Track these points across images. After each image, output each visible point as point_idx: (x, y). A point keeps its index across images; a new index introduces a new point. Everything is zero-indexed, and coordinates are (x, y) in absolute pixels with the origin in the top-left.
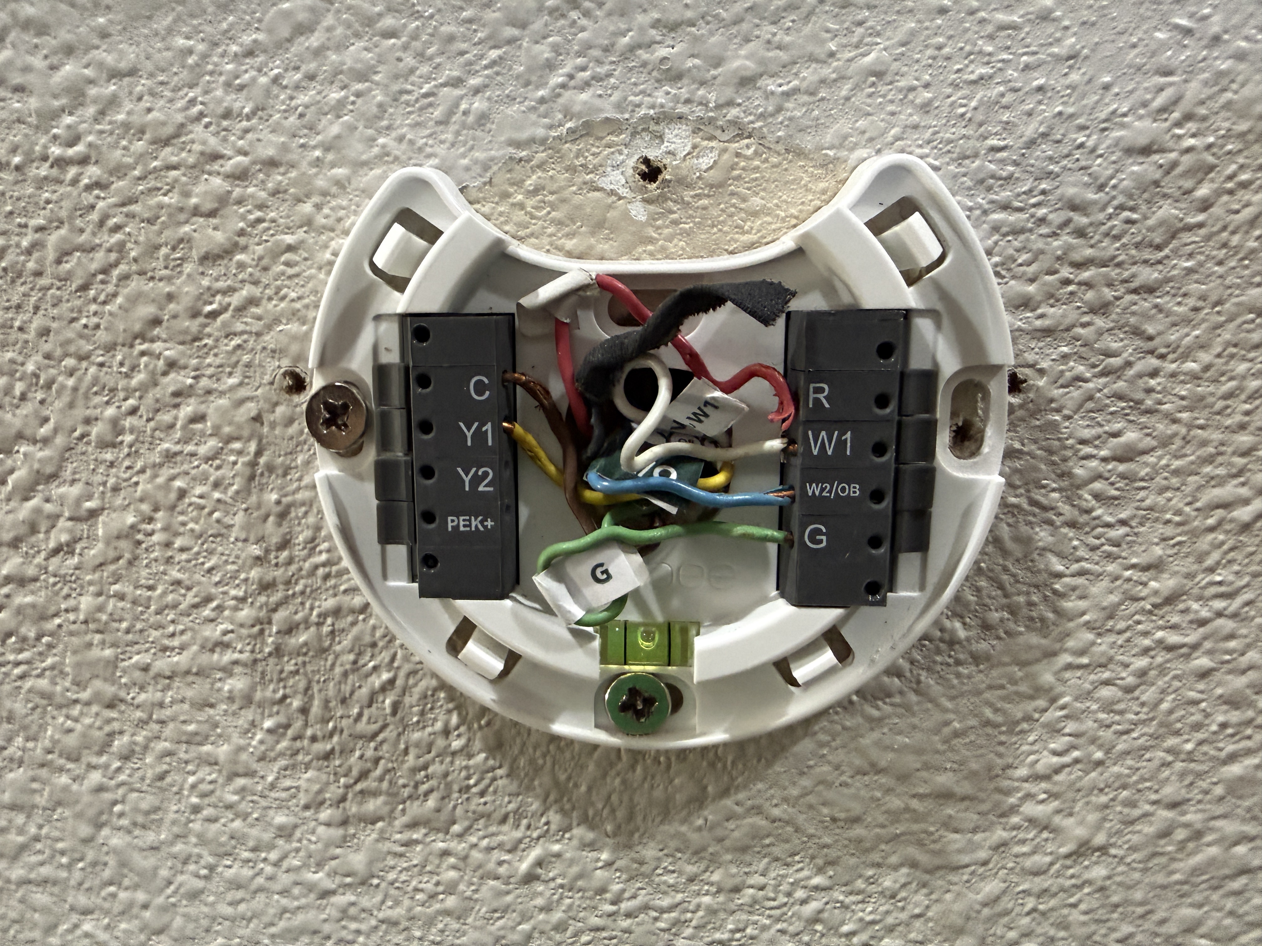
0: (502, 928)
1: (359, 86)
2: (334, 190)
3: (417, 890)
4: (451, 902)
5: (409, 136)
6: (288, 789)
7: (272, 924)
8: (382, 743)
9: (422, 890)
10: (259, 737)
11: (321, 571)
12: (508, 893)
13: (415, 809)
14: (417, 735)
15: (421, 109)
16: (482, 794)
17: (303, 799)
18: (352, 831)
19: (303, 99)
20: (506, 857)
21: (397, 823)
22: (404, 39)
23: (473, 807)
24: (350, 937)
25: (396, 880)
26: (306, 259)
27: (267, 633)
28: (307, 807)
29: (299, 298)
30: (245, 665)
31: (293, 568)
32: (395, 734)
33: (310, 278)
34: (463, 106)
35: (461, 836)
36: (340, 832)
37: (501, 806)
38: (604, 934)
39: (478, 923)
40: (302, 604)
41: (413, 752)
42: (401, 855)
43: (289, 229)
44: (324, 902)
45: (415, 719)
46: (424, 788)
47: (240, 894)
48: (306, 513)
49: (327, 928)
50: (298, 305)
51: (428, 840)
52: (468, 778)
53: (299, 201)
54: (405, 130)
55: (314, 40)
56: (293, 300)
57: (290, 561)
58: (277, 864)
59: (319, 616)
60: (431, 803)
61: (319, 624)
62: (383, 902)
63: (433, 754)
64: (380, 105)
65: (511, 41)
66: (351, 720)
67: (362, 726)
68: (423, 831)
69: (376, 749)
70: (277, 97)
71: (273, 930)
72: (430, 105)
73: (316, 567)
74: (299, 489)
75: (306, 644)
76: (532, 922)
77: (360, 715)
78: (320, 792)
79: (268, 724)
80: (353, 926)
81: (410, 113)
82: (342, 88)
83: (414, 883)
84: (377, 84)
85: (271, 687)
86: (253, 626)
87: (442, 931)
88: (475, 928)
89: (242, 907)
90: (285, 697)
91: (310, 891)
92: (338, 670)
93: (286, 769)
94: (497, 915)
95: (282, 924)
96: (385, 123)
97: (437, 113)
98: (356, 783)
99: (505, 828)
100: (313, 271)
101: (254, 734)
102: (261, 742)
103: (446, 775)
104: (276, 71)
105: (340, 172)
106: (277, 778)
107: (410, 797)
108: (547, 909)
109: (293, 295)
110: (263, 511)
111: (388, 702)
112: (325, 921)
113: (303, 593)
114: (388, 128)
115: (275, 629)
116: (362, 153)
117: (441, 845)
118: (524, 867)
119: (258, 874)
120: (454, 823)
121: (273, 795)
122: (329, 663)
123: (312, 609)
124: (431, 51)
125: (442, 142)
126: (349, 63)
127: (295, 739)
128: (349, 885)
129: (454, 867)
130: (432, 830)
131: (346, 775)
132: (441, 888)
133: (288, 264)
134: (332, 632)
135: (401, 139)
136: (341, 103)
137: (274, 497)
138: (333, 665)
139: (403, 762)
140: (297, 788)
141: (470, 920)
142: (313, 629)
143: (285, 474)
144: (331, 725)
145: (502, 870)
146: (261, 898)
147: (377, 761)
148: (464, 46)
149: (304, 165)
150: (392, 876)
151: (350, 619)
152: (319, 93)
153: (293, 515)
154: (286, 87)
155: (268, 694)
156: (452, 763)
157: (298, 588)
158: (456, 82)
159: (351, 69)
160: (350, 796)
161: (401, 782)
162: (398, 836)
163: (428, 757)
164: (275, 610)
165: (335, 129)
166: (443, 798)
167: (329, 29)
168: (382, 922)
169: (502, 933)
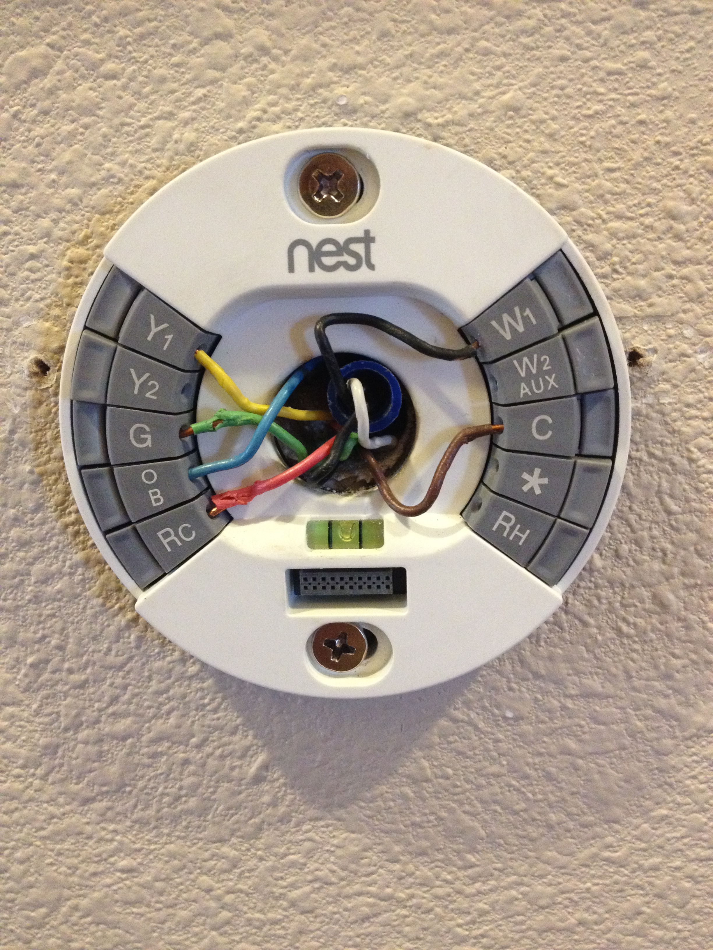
0: (237, 822)
1: (86, 120)
2: (68, 207)
3: (163, 795)
4: (193, 802)
5: (131, 161)
6: (50, 714)
7: (43, 829)
8: (128, 672)
9: (168, 794)
10: (23, 671)
11: (71, 529)
12: (240, 793)
13: (159, 726)
14: (158, 664)
15: (140, 138)
16: (215, 711)
17: (64, 722)
18: (106, 748)
19: (38, 131)
20: (238, 763)
21: (144, 739)
22: (123, 80)
23: (207, 722)
24: (109, 836)
25: (145, 787)
26: (47, 266)
27: (27, 582)
28: (66, 730)
29: (42, 299)
30: (8, 611)
31: (46, 527)
32: (139, 664)
33: (51, 282)
34: (176, 136)
35: (199, 746)
36: (96, 748)
37: (231, 720)
38: (322, 823)
39: (216, 819)
40: (56, 557)
41: (156, 678)
42: (149, 766)
43: (31, 241)
44: (86, 808)
45: (157, 650)
46: (166, 708)
47: (14, 804)
48: (56, 480)
49: (89, 829)
50: (41, 305)
51: (171, 752)
52: (203, 698)
53: (39, 216)
54: (127, 155)
55: (48, 82)
56: (37, 301)
57: (43, 523)
58: (44, 777)
59: (71, 567)
60: (172, 720)
61: (71, 574)
62: (135, 806)
63: (172, 679)
64: (105, 136)
65: (214, 82)
66: (101, 654)
67: (111, 659)
68: (167, 744)
69: (123, 678)
70: (17, 129)
71: (43, 833)
72: (147, 135)
73: (67, 526)
74: (49, 461)
75: (59, 592)
76: (262, 816)
77: (109, 650)
78: (78, 715)
79: (30, 660)
80: (112, 827)
81: (131, 142)
82: (73, 122)
83: (161, 789)
84: (102, 118)
85: (32, 628)
86: (15, 577)
87: (187, 827)
88: (214, 823)
89: (16, 815)
90: (44, 637)
91: (73, 799)
92: (89, 612)
93: (47, 698)
94: (231, 812)
95: (51, 827)
96: (109, 150)
97: (154, 142)
98: (107, 708)
99: (236, 738)
100: (54, 276)
101: (19, 670)
102: (26, 675)
103: (184, 696)
104: (15, 108)
105: (74, 192)
106: (40, 706)
107: (155, 717)
108: (274, 804)
109: (37, 296)
110: (18, 479)
111: (133, 637)
112: (88, 823)
113: (56, 548)
114: (113, 154)
115: (33, 579)
116: (91, 176)
117: (182, 755)
118: (253, 770)
119: (27, 787)
120: (193, 736)
121: (37, 720)
122: (81, 606)
123: (64, 562)
124: (147, 89)
125: (159, 166)
126: (78, 101)
127: (54, 672)
128: (107, 792)
129: (194, 774)
130: (174, 743)
131: (99, 701)
132: (184, 792)
133: (31, 270)
134: (83, 580)
135: (123, 164)
136: (72, 135)
137: (28, 468)
138: (84, 608)
139: (147, 687)
140: (58, 713)
141: (210, 817)
142: (66, 578)
143: (36, 449)
144: (85, 658)
145: (235, 773)
146: (32, 805)
147: (125, 688)
148: (175, 86)
149: (42, 187)
150: (141, 784)
151: (97, 569)
152: (53, 126)
153: (45, 482)
154: (25, 121)
155: (30, 635)
156: (189, 686)
157: (53, 543)
158: (169, 117)
159: (79, 106)
160: (103, 718)
161: (146, 704)
162: (145, 750)
163: (169, 681)
164: (32, 564)
165: (67, 156)
166: (183, 716)
167: (61, 72)
168: (135, 822)
169: (236, 826)
